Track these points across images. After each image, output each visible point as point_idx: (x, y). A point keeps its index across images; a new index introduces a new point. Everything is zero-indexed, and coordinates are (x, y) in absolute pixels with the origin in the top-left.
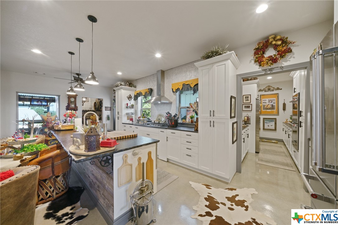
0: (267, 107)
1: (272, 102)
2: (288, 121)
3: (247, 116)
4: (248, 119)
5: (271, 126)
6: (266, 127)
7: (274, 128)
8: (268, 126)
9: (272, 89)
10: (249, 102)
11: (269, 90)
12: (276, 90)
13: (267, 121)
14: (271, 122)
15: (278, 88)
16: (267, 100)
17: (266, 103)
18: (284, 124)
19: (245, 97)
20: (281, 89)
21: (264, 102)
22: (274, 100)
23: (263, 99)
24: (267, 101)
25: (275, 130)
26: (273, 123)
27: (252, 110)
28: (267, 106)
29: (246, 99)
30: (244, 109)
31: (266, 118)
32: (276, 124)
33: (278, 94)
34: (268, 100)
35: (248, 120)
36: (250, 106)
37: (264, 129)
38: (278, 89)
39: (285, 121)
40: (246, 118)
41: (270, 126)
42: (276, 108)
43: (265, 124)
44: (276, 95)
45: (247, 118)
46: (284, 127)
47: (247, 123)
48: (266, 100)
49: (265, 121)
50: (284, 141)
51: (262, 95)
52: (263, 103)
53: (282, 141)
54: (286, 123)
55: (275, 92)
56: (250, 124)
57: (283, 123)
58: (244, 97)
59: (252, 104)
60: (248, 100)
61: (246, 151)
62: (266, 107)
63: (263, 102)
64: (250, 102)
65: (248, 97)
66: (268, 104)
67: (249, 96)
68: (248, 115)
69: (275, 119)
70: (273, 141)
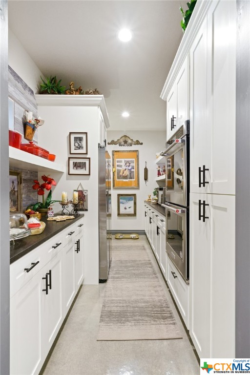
0: (124, 175)
1: (129, 166)
2: (151, 198)
3: (80, 189)
4: (82, 197)
5: (129, 208)
6: (122, 211)
7: (133, 212)
8: (125, 208)
9: (130, 141)
10: (84, 151)
11: (126, 142)
12: (135, 144)
13: (124, 199)
14: (129, 200)
15: (137, 141)
16: (123, 161)
17: (121, 166)
18: (146, 204)
19: (75, 138)
20: (142, 144)
21: (119, 164)
22: (133, 162)
23: (117, 160)
24: (123, 164)
25: (135, 214)
26: (131, 203)
27: (89, 175)
28: (123, 173)
29: (77, 145)
30: (72, 171)
31: (122, 195)
32: (135, 203)
33: (137, 151)
34: (125, 161)
35: (83, 201)
36: (85, 163)
37: (119, 214)
38: (138, 143)
39: (147, 199)
40: (76, 194)
41: (127, 208)
42: (135, 175)
43: (121, 205)
44: (135, 154)
45: (79, 196)
46: (147, 210)
47: (81, 208)
48: (121, 162)
49: (121, 201)
50: (147, 234)
51: (116, 151)
52: (118, 166)
53: (143, 233)
54: (149, 202)
55: (134, 148)
56: (87, 210)
57: (145, 201)
58: (73, 137)
59: (89, 158)
60: (80, 147)
61: (79, 284)
62: (121, 174)
63: (117, 164)
64: (87, 154)
65: (80, 139)
66: (124, 167)
67: (84, 136)
68: (82, 187)
69: (135, 195)
70: (133, 236)
